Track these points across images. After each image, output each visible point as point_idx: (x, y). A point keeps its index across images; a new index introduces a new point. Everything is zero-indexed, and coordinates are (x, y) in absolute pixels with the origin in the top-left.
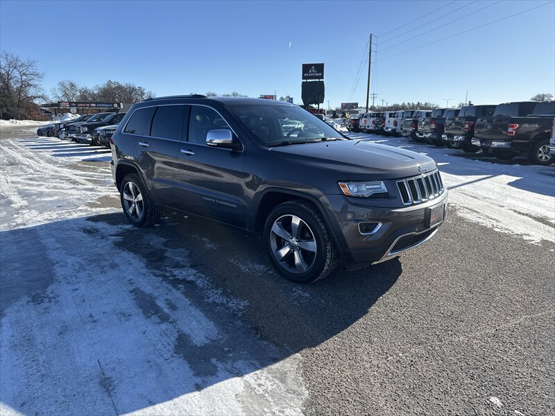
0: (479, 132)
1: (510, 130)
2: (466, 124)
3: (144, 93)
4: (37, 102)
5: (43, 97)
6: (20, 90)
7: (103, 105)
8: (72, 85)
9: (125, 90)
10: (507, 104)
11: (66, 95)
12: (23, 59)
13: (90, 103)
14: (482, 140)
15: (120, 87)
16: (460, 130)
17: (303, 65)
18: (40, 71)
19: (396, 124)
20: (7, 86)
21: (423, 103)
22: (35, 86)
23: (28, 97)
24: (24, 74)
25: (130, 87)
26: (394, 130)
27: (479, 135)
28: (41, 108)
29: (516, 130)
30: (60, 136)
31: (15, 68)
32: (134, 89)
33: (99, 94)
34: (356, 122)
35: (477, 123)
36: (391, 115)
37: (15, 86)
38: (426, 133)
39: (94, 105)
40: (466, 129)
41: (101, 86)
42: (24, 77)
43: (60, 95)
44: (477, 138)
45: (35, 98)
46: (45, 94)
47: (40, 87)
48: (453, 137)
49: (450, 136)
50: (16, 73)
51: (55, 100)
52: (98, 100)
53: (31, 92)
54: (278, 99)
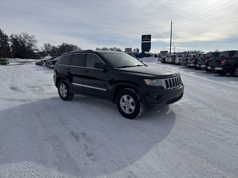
0: (210, 64)
1: (223, 62)
2: (206, 60)
3: (77, 48)
4: (35, 52)
5: (37, 50)
6: (28, 47)
7: (61, 53)
8: (49, 45)
9: (70, 47)
10: (224, 51)
11: (46, 49)
12: (30, 35)
13: (56, 52)
14: (212, 67)
15: (68, 45)
16: (204, 62)
17: (142, 36)
18: (36, 40)
19: (180, 60)
20: (24, 45)
21: (197, 51)
22: (34, 45)
23: (31, 50)
24: (30, 41)
25: (72, 45)
26: (179, 63)
27: (210, 65)
28: (37, 54)
29: (225, 63)
30: (43, 65)
31: (27, 38)
32: (73, 46)
33: (59, 48)
34: (164, 59)
35: (210, 59)
36: (179, 56)
37: (26, 45)
38: (191, 64)
39: (57, 53)
40: (206, 62)
41: (60, 45)
42: (30, 42)
43: (44, 49)
44: (210, 66)
45: (34, 50)
46: (38, 48)
47: (36, 46)
48: (201, 66)
49: (200, 65)
50: (27, 40)
51: (42, 51)
52: (59, 51)
53: (33, 48)
54: (133, 50)
